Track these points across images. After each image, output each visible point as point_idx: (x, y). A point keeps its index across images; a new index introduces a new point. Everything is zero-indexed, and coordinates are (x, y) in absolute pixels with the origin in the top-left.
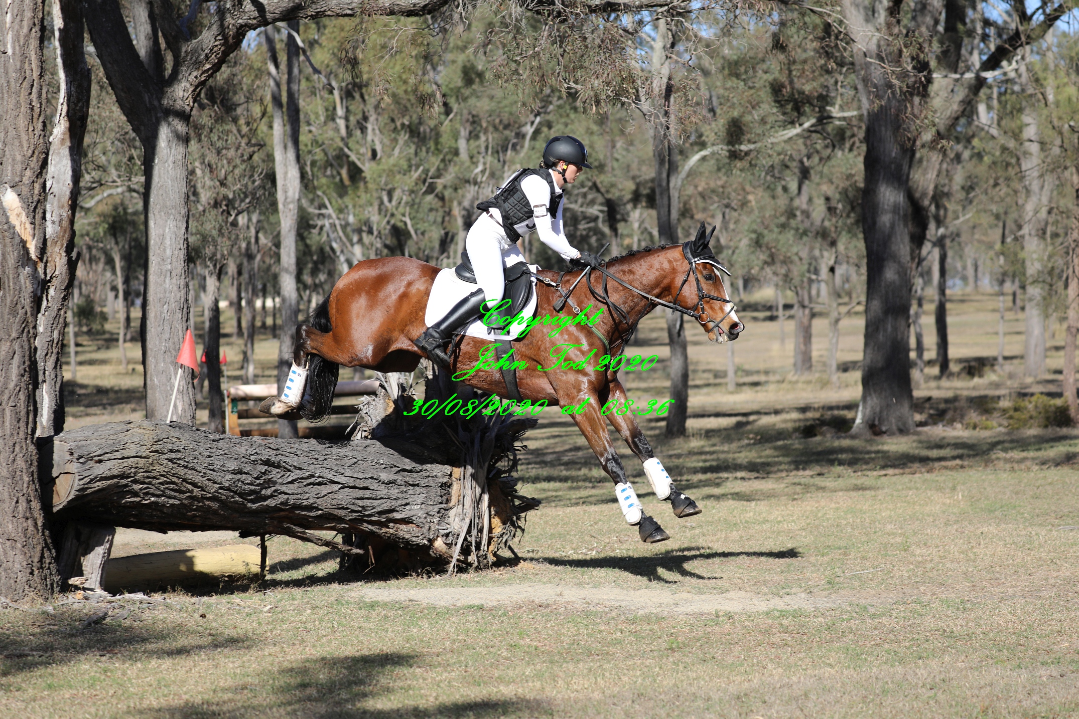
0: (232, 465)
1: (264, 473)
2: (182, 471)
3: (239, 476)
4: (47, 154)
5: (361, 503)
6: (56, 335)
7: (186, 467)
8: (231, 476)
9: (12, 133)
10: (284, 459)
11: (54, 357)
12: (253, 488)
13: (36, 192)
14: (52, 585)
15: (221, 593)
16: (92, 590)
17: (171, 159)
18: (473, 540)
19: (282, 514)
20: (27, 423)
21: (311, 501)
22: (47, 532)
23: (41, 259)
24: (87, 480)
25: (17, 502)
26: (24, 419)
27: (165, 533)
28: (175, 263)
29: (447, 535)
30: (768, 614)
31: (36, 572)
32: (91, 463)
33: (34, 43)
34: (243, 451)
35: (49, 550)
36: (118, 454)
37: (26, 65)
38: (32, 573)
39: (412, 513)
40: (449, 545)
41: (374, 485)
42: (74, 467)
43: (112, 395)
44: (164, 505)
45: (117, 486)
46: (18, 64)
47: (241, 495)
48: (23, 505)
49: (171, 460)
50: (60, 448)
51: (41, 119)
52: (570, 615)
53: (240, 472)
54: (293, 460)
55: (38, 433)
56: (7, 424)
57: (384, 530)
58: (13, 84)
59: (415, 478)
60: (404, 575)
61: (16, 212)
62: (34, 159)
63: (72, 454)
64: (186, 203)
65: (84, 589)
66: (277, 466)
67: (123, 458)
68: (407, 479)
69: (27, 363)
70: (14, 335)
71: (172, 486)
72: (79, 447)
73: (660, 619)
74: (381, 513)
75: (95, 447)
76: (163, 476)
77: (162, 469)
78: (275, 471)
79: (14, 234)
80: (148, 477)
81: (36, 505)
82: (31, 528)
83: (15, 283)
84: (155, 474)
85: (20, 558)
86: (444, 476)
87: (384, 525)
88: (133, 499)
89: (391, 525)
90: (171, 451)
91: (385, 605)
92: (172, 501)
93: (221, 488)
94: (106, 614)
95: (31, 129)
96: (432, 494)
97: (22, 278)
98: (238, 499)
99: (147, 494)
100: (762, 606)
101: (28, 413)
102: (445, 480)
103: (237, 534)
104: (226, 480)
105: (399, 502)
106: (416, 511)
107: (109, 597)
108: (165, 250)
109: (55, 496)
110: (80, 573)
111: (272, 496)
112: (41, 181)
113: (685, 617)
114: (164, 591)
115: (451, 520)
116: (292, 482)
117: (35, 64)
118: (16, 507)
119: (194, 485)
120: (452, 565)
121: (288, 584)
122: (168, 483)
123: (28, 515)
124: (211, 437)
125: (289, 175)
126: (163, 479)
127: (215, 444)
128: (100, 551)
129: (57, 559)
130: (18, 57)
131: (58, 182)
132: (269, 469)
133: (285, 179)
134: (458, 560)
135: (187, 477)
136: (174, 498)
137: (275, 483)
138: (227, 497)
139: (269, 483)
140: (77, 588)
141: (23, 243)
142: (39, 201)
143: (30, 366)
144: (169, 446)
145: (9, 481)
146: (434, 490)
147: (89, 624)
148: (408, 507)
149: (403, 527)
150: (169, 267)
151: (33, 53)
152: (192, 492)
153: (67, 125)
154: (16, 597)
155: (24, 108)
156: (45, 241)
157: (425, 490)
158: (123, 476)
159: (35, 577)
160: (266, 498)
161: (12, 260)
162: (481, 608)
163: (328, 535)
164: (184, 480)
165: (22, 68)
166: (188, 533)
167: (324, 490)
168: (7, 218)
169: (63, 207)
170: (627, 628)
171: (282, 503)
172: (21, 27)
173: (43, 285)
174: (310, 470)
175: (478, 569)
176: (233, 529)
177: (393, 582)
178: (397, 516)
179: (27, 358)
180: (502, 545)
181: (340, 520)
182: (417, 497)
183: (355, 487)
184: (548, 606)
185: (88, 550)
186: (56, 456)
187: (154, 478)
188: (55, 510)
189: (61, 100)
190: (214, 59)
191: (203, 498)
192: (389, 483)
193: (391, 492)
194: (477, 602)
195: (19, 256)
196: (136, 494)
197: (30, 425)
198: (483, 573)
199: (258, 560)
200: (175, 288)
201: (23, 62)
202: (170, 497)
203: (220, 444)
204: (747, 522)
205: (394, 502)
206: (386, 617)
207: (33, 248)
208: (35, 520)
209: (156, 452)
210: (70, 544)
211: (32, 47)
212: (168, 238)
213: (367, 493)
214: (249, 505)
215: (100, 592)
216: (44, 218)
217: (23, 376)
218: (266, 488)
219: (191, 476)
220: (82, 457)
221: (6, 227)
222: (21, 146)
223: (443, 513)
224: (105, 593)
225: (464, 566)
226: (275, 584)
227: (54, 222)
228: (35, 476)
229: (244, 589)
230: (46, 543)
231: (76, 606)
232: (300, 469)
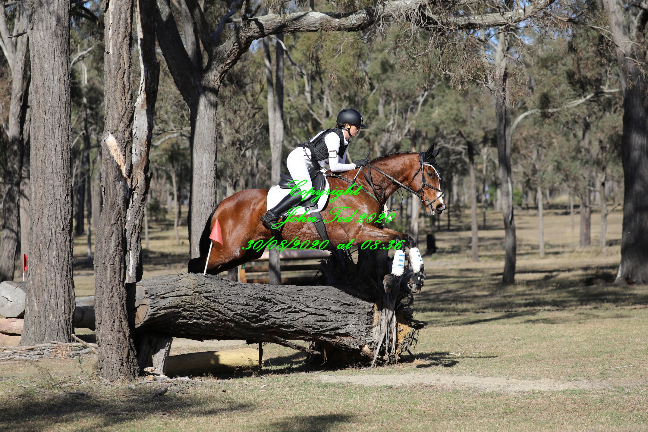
0: (242, 301)
1: (262, 305)
2: (212, 304)
3: (247, 307)
4: (133, 114)
5: (319, 324)
6: (137, 222)
7: (215, 301)
8: (242, 307)
9: (112, 101)
10: (274, 297)
11: (136, 235)
12: (255, 314)
13: (126, 136)
14: (134, 372)
15: (235, 378)
16: (158, 375)
17: (207, 117)
18: (386, 346)
19: (272, 330)
20: (120, 275)
21: (290, 322)
22: (131, 340)
23: (129, 177)
24: (155, 309)
25: (114, 322)
26: (118, 272)
27: (202, 341)
28: (208, 179)
29: (371, 343)
30: (564, 392)
31: (125, 364)
32: (158, 299)
33: (126, 47)
34: (249, 292)
35: (133, 351)
36: (175, 294)
37: (121, 61)
38: (122, 365)
39: (350, 330)
40: (372, 350)
41: (327, 313)
42: (148, 301)
43: (170, 258)
44: (201, 324)
45: (174, 312)
46: (116, 60)
47: (247, 318)
48: (117, 324)
49: (206, 297)
50: (140, 290)
51: (130, 93)
52: (445, 392)
53: (247, 305)
54: (279, 298)
55: (127, 281)
56: (108, 275)
57: (333, 340)
58: (113, 72)
59: (352, 309)
60: (345, 367)
61: (114, 148)
62: (125, 116)
63: (147, 293)
64: (216, 143)
65: (154, 374)
66: (269, 301)
67: (177, 296)
68: (347, 310)
69: (120, 239)
70: (113, 222)
71: (206, 313)
72: (151, 289)
73: (499, 395)
74: (331, 330)
75: (160, 289)
76: (201, 307)
77: (200, 303)
78: (268, 304)
79: (113, 161)
80: (192, 307)
81: (125, 324)
82: (122, 338)
83: (113, 191)
84: (196, 305)
85: (115, 355)
86: (369, 308)
87: (333, 337)
88: (183, 321)
89: (337, 337)
90: (206, 292)
91: (334, 385)
92: (206, 322)
93: (235, 314)
94: (166, 389)
95: (123, 98)
96: (362, 319)
97: (118, 188)
98: (245, 321)
99: (191, 317)
100: (560, 387)
101: (121, 269)
102: (370, 310)
103: (245, 342)
104: (239, 309)
105: (342, 323)
106: (352, 328)
107: (168, 379)
108: (202, 171)
109: (136, 318)
110: (151, 365)
111: (266, 319)
112: (129, 129)
113: (514, 394)
114: (201, 376)
115: (373, 334)
116: (278, 311)
117: (126, 60)
118: (113, 325)
119: (220, 312)
120: (374, 361)
121: (275, 372)
122: (204, 311)
123: (120, 329)
124: (230, 284)
125: (277, 126)
126: (201, 309)
127: (232, 288)
128: (163, 351)
129: (137, 356)
130: (116, 56)
131: (139, 131)
132: (265, 303)
133: (274, 128)
134: (377, 358)
135: (216, 307)
136: (208, 320)
137: (268, 311)
138: (239, 320)
139: (265, 311)
140: (149, 374)
141: (119, 167)
142: (128, 142)
143: (122, 241)
144: (205, 289)
145: (109, 309)
146: (363, 316)
147: (156, 395)
148: (347, 326)
149: (345, 338)
150: (205, 181)
151: (125, 53)
152: (218, 316)
153: (145, 96)
154: (113, 379)
155: (120, 86)
156: (131, 166)
157: (358, 316)
158: (177, 307)
159: (124, 367)
160: (262, 320)
161: (112, 177)
162: (391, 387)
163: (300, 343)
164: (214, 309)
165: (118, 62)
166: (216, 341)
167: (297, 316)
168: (109, 152)
169: (142, 145)
170: (479, 400)
171: (272, 324)
172: (118, 37)
173: (130, 192)
174: (289, 303)
175: (389, 364)
176: (243, 339)
177: (338, 371)
178: (341, 331)
179: (120, 236)
180: (404, 350)
181: (307, 334)
182: (353, 320)
183: (315, 314)
184: (431, 386)
185: (156, 351)
186: (137, 295)
187: (196, 308)
188: (136, 327)
189: (142, 82)
190: (232, 57)
191: (225, 320)
192: (336, 312)
193: (337, 317)
194: (389, 384)
195: (116, 174)
196: (185, 318)
197: (122, 276)
198: (392, 366)
199: (258, 358)
200: (209, 194)
201: (119, 59)
202: (205, 320)
203: (235, 288)
204: (551, 336)
205: (339, 323)
206: (334, 392)
207: (124, 170)
208: (124, 333)
209: (197, 292)
210: (145, 347)
211: (124, 50)
212: (205, 164)
213: (323, 318)
214: (252, 324)
215: (163, 376)
216: (131, 152)
217: (118, 246)
218: (263, 315)
219: (218, 307)
220: (152, 295)
221: (108, 157)
222: (118, 109)
223: (369, 331)
224: (166, 377)
225: (380, 363)
226: (267, 372)
227: (137, 155)
228: (125, 306)
229: (249, 375)
230: (131, 347)
231: (148, 385)
232: (283, 303)
